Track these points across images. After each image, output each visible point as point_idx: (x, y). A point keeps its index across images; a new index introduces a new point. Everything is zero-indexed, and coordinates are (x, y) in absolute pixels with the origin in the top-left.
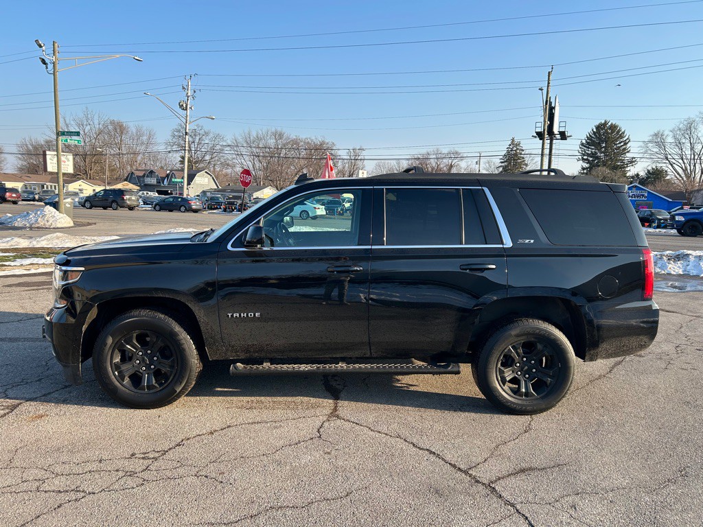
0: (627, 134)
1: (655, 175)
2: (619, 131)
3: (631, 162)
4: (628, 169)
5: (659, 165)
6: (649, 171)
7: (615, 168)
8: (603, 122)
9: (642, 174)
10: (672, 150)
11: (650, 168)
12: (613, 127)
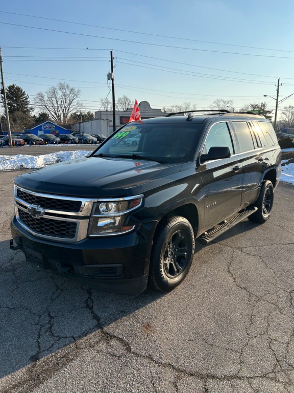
0: (26, 93)
1: (44, 117)
2: (22, 91)
3: (31, 109)
4: (30, 113)
5: (44, 111)
6: (40, 114)
7: (25, 112)
8: (12, 85)
9: (37, 116)
10: (48, 103)
11: (40, 113)
12: (18, 89)
